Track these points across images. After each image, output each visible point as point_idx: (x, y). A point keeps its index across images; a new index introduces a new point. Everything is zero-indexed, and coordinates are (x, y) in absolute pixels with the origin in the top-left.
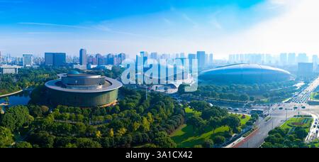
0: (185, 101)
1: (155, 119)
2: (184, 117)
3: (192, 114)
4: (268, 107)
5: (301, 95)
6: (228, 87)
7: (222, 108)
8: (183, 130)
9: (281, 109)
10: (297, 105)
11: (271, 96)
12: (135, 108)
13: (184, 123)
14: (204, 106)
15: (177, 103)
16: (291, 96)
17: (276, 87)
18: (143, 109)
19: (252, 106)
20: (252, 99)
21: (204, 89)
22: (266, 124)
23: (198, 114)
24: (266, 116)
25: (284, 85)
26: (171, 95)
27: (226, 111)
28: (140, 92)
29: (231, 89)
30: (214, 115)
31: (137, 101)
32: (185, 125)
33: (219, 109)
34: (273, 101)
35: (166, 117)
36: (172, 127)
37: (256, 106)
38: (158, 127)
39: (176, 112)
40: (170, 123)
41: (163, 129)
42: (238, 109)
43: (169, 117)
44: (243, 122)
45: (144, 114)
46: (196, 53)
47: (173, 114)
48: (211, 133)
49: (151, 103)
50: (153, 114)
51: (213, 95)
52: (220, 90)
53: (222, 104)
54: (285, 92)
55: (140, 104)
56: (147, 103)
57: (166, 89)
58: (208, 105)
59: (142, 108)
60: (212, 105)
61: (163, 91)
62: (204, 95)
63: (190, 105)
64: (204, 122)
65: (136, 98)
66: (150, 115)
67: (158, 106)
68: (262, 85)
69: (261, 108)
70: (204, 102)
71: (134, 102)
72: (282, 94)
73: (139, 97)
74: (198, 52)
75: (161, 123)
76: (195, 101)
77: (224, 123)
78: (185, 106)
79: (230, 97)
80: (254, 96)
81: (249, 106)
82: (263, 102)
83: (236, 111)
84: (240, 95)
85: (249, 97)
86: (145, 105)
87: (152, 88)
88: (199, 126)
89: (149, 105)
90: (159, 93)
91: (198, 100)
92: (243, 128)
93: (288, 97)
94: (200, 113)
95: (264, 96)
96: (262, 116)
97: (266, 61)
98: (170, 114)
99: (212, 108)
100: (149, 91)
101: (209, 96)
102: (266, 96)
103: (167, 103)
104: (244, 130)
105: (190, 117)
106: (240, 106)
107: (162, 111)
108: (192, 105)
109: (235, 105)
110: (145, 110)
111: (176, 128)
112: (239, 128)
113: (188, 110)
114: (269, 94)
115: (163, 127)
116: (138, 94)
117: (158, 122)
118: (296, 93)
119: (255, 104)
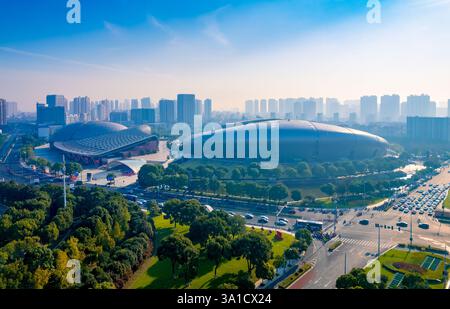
0: (154, 201)
1: (87, 252)
2: (152, 238)
3: (169, 231)
4: (333, 217)
5: (414, 195)
6: (245, 168)
7: (232, 214)
8: (151, 272)
9: (364, 223)
10: (407, 218)
11: (341, 190)
12: (36, 233)
13: (153, 254)
14: (193, 211)
15: (136, 208)
16: (389, 194)
17: (351, 172)
18: (56, 232)
19: (298, 213)
20: (296, 196)
21: (194, 173)
22: (330, 259)
23: (181, 230)
24: (328, 237)
25: (370, 167)
26: (123, 189)
27: (241, 223)
28: (49, 190)
29: (250, 173)
30: (216, 230)
31: (41, 214)
32: (154, 260)
33: (226, 217)
34: (344, 203)
35: (112, 244)
36: (126, 267)
37: (305, 213)
38: (95, 272)
39: (135, 229)
40: (122, 258)
41: (107, 275)
42: (266, 218)
43: (119, 243)
44: (278, 249)
45: (60, 243)
46: (176, 99)
47: (129, 235)
48: (210, 276)
49: (77, 213)
50: (81, 240)
51: (214, 187)
52: (228, 175)
53: (232, 205)
54: (373, 183)
55: (48, 221)
56: (67, 213)
57: (110, 177)
58: (203, 209)
59: (54, 229)
60: (210, 209)
61: (103, 182)
62: (193, 187)
63: (164, 209)
64: (196, 248)
65: (39, 207)
66: (74, 242)
67: (92, 218)
68: (320, 165)
69: (316, 218)
70: (194, 202)
71: (34, 216)
72: (367, 188)
73: (46, 201)
74: (179, 96)
75: (101, 259)
76: (175, 200)
77: (236, 251)
78: (153, 214)
79: (250, 190)
80: (300, 190)
81: (289, 212)
82: (320, 205)
83: (262, 221)
84: (270, 186)
85: (288, 191)
86: (62, 220)
87: (79, 179)
88: (184, 259)
89: (71, 219)
90: (95, 188)
91: (181, 198)
92: (278, 265)
93: (381, 196)
94: (186, 228)
95: (323, 190)
96: (320, 237)
97: (326, 113)
98: (121, 234)
99: (211, 215)
100: (72, 186)
101: (205, 189)
102: (330, 192)
103: (113, 210)
104: (281, 271)
105: (165, 239)
106: (271, 210)
107: (104, 230)
108: (170, 211)
109: (260, 209)
110: (61, 233)
111: (135, 269)
112: (269, 264)
113: (161, 222)
114: (334, 187)
115: (106, 270)
116: (45, 195)
117: (93, 259)
118: (403, 189)
119: (303, 207)
